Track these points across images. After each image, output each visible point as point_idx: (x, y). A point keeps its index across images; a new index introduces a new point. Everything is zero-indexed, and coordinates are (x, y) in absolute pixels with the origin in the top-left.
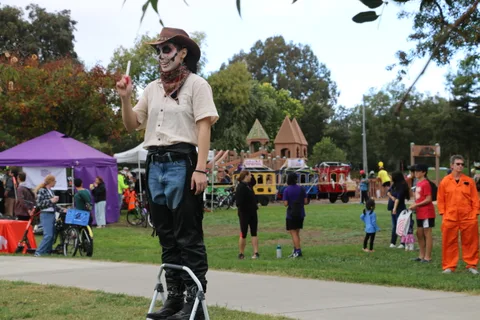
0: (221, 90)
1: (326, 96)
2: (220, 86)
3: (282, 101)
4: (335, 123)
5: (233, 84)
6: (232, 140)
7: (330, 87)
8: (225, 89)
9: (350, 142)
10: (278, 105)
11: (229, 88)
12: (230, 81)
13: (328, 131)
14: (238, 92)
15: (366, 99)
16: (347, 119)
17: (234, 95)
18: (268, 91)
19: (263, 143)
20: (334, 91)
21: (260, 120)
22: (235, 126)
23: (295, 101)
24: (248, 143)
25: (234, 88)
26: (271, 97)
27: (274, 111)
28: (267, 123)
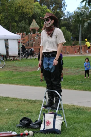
0: (21, 8)
1: (61, 7)
2: (21, 6)
3: (43, 10)
4: (65, 19)
5: (26, 5)
6: (22, 28)
7: (63, 3)
8: (23, 7)
9: (72, 28)
10: (42, 12)
11: (25, 7)
12: (25, 4)
13: (62, 23)
14: (28, 9)
15: (79, 8)
16: (70, 17)
17: (27, 10)
18: (37, 6)
19: (37, 29)
20: (64, 5)
21: (35, 19)
22: (23, 22)
23: (49, 10)
24: (31, 30)
25: (27, 7)
26: (38, 8)
27: (40, 14)
28: (37, 20)
